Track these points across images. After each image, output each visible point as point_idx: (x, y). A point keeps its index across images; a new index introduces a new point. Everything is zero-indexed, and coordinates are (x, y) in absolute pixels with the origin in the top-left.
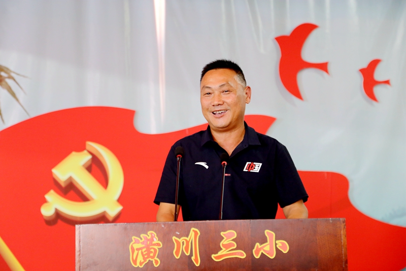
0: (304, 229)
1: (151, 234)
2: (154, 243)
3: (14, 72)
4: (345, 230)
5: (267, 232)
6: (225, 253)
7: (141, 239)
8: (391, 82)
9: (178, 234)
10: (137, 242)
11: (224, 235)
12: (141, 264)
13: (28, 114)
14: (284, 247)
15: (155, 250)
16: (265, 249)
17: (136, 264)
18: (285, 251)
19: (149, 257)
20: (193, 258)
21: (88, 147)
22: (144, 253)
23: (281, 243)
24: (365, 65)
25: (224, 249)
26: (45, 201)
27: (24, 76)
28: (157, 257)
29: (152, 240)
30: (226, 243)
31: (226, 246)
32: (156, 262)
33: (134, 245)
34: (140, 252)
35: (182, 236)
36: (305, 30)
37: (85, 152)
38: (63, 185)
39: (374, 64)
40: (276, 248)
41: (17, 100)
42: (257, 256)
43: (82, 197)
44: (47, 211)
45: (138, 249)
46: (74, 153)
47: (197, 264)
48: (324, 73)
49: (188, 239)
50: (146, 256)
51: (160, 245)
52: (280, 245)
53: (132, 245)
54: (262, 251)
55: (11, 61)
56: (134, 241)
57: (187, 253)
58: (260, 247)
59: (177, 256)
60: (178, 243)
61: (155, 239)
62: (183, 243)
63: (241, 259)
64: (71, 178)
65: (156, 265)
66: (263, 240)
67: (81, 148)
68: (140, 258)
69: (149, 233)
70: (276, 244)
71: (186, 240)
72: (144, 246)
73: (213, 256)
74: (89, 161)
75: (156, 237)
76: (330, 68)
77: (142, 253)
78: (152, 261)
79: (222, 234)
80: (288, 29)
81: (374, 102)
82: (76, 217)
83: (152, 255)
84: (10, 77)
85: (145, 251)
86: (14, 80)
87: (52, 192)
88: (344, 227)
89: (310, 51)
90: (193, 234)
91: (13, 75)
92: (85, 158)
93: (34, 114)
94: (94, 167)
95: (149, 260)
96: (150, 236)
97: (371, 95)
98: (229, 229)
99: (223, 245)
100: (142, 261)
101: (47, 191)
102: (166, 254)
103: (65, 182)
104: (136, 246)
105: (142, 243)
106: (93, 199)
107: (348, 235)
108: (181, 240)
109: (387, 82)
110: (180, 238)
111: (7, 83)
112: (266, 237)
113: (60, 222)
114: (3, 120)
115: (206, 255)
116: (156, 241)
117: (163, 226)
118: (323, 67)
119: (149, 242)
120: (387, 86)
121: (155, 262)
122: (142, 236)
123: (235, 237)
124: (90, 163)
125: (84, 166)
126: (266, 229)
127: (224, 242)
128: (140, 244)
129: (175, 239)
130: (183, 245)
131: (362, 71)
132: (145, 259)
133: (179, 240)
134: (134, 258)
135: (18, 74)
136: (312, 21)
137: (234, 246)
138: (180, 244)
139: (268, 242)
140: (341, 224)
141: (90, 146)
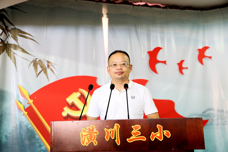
1: (93, 127)
2: (94, 132)
3: (53, 63)
5: (158, 126)
6: (134, 138)
7: (87, 130)
8: (188, 68)
9: (108, 127)
10: (85, 131)
11: (134, 127)
12: (87, 144)
13: (58, 78)
15: (95, 136)
16: (157, 135)
17: (84, 144)
18: (168, 137)
19: (91, 140)
20: (116, 141)
21: (79, 91)
22: (89, 138)
24: (179, 62)
25: (134, 135)
26: (63, 110)
27: (57, 65)
28: (96, 140)
29: (93, 130)
31: (135, 134)
32: (95, 143)
33: (83, 133)
35: (110, 128)
36: (158, 49)
37: (78, 92)
38: (70, 104)
39: (182, 61)
40: (163, 135)
41: (54, 73)
42: (153, 139)
43: (77, 109)
44: (64, 114)
45: (85, 136)
46: (74, 93)
47: (119, 144)
48: (165, 65)
49: (113, 130)
51: (97, 133)
52: (166, 133)
54: (155, 137)
55: (52, 59)
56: (83, 131)
57: (113, 138)
58: (154, 134)
59: (107, 139)
60: (107, 132)
61: (94, 130)
62: (110, 132)
63: (143, 141)
64: (73, 102)
65: (95, 144)
66: (156, 130)
67: (77, 91)
68: (86, 141)
69: (91, 126)
70: (163, 133)
72: (88, 133)
73: (127, 139)
75: (95, 128)
76: (167, 63)
77: (87, 138)
78: (93, 142)
79: (132, 127)
80: (152, 49)
81: (182, 75)
82: (75, 116)
83: (93, 139)
85: (89, 137)
86: (53, 66)
87: (66, 107)
88: (202, 122)
89: (160, 57)
90: (116, 127)
91: (53, 64)
92: (78, 94)
93: (60, 79)
94: (82, 98)
95: (91, 142)
96: (92, 128)
97: (181, 72)
98: (137, 124)
100: (88, 142)
101: (64, 107)
102: (100, 138)
103: (71, 103)
105: (87, 132)
106: (81, 110)
108: (109, 130)
109: (187, 68)
111: (50, 67)
112: (158, 128)
113: (69, 118)
114: (49, 81)
115: (123, 139)
116: (95, 131)
117: (99, 122)
118: (164, 62)
119: (91, 132)
120: (187, 69)
122: (87, 128)
123: (140, 128)
124: (80, 96)
125: (78, 97)
126: (157, 124)
127: (134, 132)
128: (86, 132)
129: (106, 130)
130: (110, 133)
131: (178, 64)
132: (89, 141)
133: (108, 130)
134: (83, 141)
135: (55, 64)
136: (160, 46)
137: (139, 134)
138: (109, 132)
139: (159, 132)
140: (200, 121)
141: (80, 90)
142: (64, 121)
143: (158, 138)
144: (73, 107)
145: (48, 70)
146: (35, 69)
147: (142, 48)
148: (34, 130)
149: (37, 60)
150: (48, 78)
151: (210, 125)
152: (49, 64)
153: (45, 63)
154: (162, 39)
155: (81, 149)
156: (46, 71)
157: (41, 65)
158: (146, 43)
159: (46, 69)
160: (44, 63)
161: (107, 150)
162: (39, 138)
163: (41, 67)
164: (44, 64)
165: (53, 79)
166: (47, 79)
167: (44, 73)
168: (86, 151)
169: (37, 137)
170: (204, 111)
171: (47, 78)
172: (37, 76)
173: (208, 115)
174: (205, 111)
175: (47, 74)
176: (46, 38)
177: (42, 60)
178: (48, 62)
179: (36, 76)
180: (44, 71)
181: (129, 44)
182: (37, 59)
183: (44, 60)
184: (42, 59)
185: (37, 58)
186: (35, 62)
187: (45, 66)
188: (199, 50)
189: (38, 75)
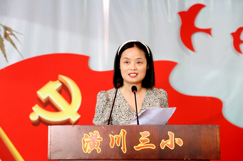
0: (193, 131)
1: (96, 132)
2: (97, 138)
3: (14, 31)
4: (219, 133)
5: (169, 133)
6: (142, 145)
7: (89, 135)
9: (113, 132)
10: (87, 137)
11: (142, 134)
12: (89, 151)
13: (22, 57)
14: (180, 142)
15: (98, 142)
16: (168, 143)
17: (86, 151)
18: (180, 145)
19: (94, 146)
20: (122, 148)
21: (59, 78)
22: (91, 144)
23: (178, 140)
25: (142, 143)
26: (32, 111)
27: (20, 34)
28: (99, 147)
31: (143, 141)
32: (99, 150)
33: (85, 139)
34: (89, 143)
35: (115, 135)
37: (58, 81)
38: (44, 101)
39: (240, 30)
40: (175, 143)
41: (16, 48)
42: (163, 148)
44: (33, 117)
45: (87, 142)
46: (51, 82)
47: (125, 152)
49: (119, 136)
51: (101, 140)
52: (178, 141)
53: (84, 139)
54: (166, 145)
55: (13, 24)
56: (85, 137)
57: (118, 145)
58: (164, 142)
59: (112, 147)
60: (113, 138)
61: (98, 136)
62: (116, 138)
63: (152, 149)
64: (48, 97)
65: (99, 152)
66: (167, 138)
67: (55, 79)
69: (94, 132)
70: (175, 141)
71: (118, 137)
72: (91, 140)
73: (135, 147)
74: (60, 87)
75: (99, 134)
77: (90, 144)
78: (96, 149)
79: (141, 133)
82: (52, 122)
83: (96, 145)
84: (12, 34)
85: (92, 143)
86: (14, 36)
87: (37, 105)
88: (219, 131)
90: (122, 133)
91: (14, 33)
93: (26, 57)
95: (94, 149)
96: (95, 133)
97: (238, 49)
98: (145, 131)
99: (141, 140)
100: (90, 149)
101: (34, 105)
102: (105, 145)
103: (45, 99)
104: (86, 140)
105: (90, 138)
106: (62, 111)
107: (221, 136)
108: (114, 137)
110: (114, 136)
111: (10, 38)
112: (169, 136)
114: (7, 61)
115: (130, 146)
116: (99, 137)
117: (103, 128)
119: (94, 138)
122: (90, 133)
123: (149, 135)
124: (60, 88)
125: (57, 90)
126: (169, 131)
127: (142, 138)
129: (111, 136)
132: (91, 147)
134: (85, 148)
135: (17, 32)
136: (201, 2)
137: (148, 141)
138: (114, 139)
139: (170, 139)
140: (217, 129)
141: (61, 78)
143: (169, 146)
144: (49, 106)
145: (6, 43)
150: (5, 56)
152: (8, 32)
155: (83, 157)
156: (3, 45)
159: (2, 41)
161: (112, 158)
165: (14, 58)
166: (4, 58)
168: (88, 159)
171: (3, 55)
175: (5, 50)
178: (6, 28)
187: (1, 36)
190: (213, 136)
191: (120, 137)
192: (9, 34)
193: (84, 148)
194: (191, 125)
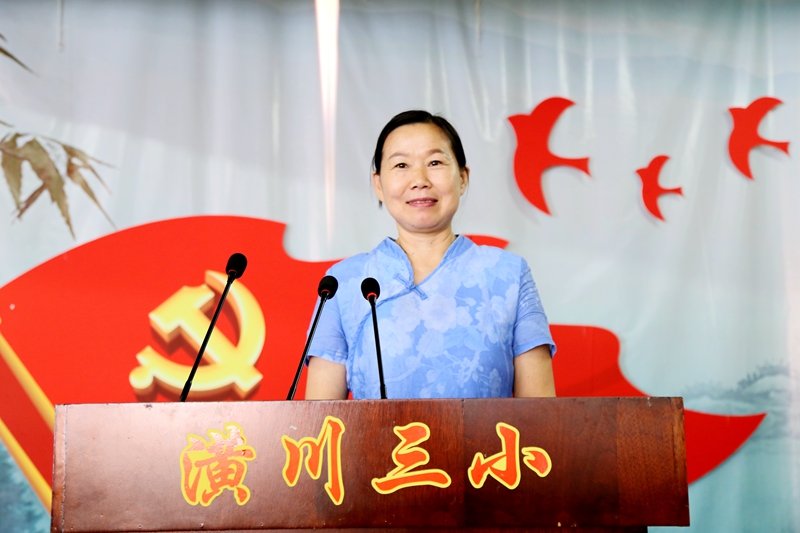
0: (586, 420)
3: (93, 159)
4: (682, 425)
5: (502, 428)
6: (402, 474)
7: (208, 440)
8: (684, 191)
9: (295, 428)
10: (198, 446)
11: (400, 432)
12: (206, 497)
13: (112, 224)
14: (540, 461)
15: (240, 466)
16: (496, 466)
17: (193, 499)
18: (542, 472)
19: (225, 481)
20: (328, 486)
21: (208, 280)
22: (214, 473)
23: (532, 452)
24: (644, 164)
25: (400, 466)
26: (136, 364)
27: (108, 165)
28: (243, 483)
29: (233, 441)
30: (405, 451)
31: (406, 459)
32: (242, 494)
33: (190, 454)
34: (204, 469)
35: (303, 436)
36: (553, 108)
37: (204, 287)
38: (167, 339)
39: (659, 162)
40: (522, 464)
41: (95, 201)
42: (477, 483)
44: (140, 380)
45: (199, 464)
46: (185, 289)
47: (338, 500)
48: (583, 174)
49: (317, 442)
50: (218, 481)
51: (251, 455)
52: (532, 458)
53: (186, 454)
54: (489, 472)
55: (89, 140)
56: (190, 445)
57: (315, 475)
58: (483, 461)
59: (291, 481)
60: (294, 451)
61: (239, 441)
62: (306, 449)
63: (440, 488)
64: (179, 328)
65: (241, 501)
66: (492, 447)
67: (197, 281)
68: (204, 486)
70: (522, 456)
71: (312, 444)
72: (213, 455)
73: (375, 482)
74: (209, 301)
75: (242, 435)
76: (592, 166)
77: (209, 473)
78: (232, 492)
79: (397, 430)
80: (528, 106)
81: (658, 221)
83: (231, 477)
84: (87, 167)
85: (215, 469)
86: (93, 171)
87: (149, 350)
88: (681, 418)
89: (562, 140)
90: (330, 429)
91: (91, 163)
92: (203, 296)
93: (122, 226)
95: (226, 490)
97: (653, 209)
98: (414, 421)
100: (209, 491)
101: (140, 349)
102: (264, 476)
103: (171, 334)
104: (195, 456)
105: (210, 451)
106: (214, 362)
108: (300, 444)
109: (678, 191)
110: (298, 440)
111: (80, 175)
112: (500, 440)
113: (159, 398)
114: (73, 234)
115: (358, 479)
116: (241, 445)
118: (582, 164)
119: (225, 448)
120: (678, 196)
121: (239, 495)
123: (427, 438)
124: (211, 305)
125: (201, 309)
126: (499, 421)
127: (400, 450)
128: (205, 451)
129: (287, 442)
130: (305, 455)
131: (641, 172)
132: (215, 487)
133: (297, 444)
135: (99, 162)
136: (565, 94)
137: (424, 458)
138: (299, 452)
139: (504, 452)
140: (673, 411)
141: (212, 278)
142: (110, 405)
143: (502, 478)
144: (181, 352)
145: (71, 189)
146: (9, 181)
147: (486, 101)
148: (5, 448)
149: (21, 142)
150: (68, 222)
151: (769, 437)
152: (75, 161)
153: (58, 157)
154: (576, 65)
155: (182, 519)
156: (63, 192)
157: (40, 165)
158: (504, 80)
159: (61, 182)
160: (52, 157)
161: (291, 523)
162: (27, 482)
163: (40, 172)
164: (50, 160)
165: (91, 227)
166: (66, 228)
167: (54, 199)
168: (203, 529)
169: (17, 477)
170: (748, 376)
171: (62, 220)
172: (18, 213)
173: (765, 395)
174: (752, 377)
175: (67, 207)
176: (61, 44)
177: (43, 142)
178: (71, 152)
179: (13, 213)
180: (51, 192)
181: (429, 84)
182: (18, 135)
183: (53, 144)
184: (44, 138)
185: (21, 131)
186: (8, 151)
187: (57, 171)
188: (736, 113)
189: (23, 206)
190: (662, 438)
191: (321, 444)
192: (78, 167)
193: (186, 484)
194: (579, 399)
